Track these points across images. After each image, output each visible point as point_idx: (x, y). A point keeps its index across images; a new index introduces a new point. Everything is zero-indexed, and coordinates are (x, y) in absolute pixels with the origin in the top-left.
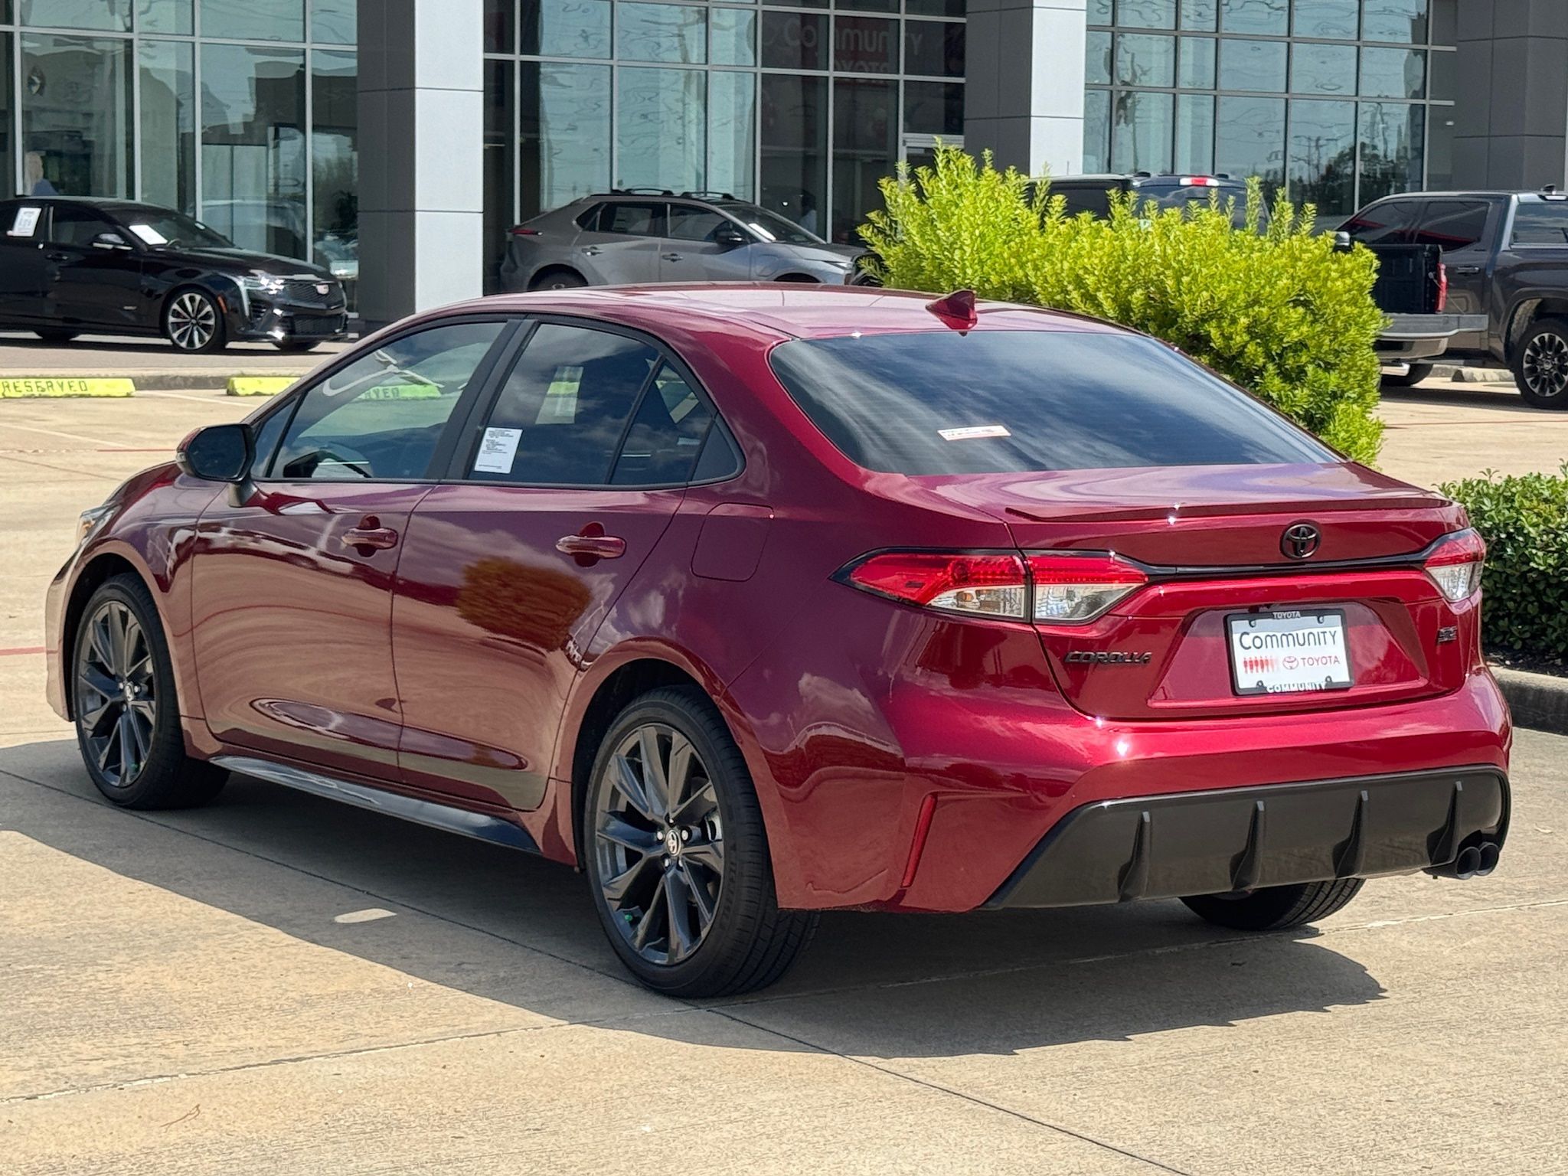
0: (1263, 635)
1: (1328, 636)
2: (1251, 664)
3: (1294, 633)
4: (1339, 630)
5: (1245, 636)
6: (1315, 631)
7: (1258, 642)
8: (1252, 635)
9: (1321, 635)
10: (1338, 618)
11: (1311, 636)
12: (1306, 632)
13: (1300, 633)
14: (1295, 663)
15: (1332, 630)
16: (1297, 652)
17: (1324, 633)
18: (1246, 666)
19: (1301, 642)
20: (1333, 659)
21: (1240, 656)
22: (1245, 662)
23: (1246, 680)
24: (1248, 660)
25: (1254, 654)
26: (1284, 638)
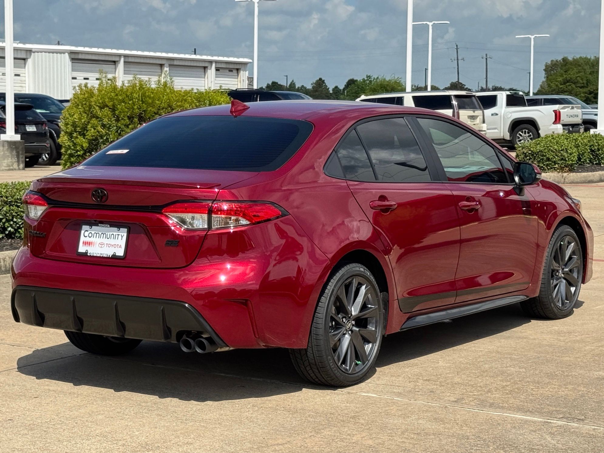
0: (93, 232)
1: (120, 236)
2: (85, 243)
3: (107, 233)
4: (125, 235)
5: (86, 232)
6: (115, 233)
7: (90, 235)
8: (89, 232)
9: (117, 236)
10: (126, 230)
11: (113, 235)
12: (111, 233)
13: (109, 233)
14: (103, 246)
15: (122, 234)
16: (105, 241)
17: (118, 235)
18: (83, 243)
19: (108, 237)
20: (119, 246)
21: (82, 239)
22: (83, 242)
23: (82, 249)
24: (85, 241)
25: (88, 239)
26: (102, 235)
